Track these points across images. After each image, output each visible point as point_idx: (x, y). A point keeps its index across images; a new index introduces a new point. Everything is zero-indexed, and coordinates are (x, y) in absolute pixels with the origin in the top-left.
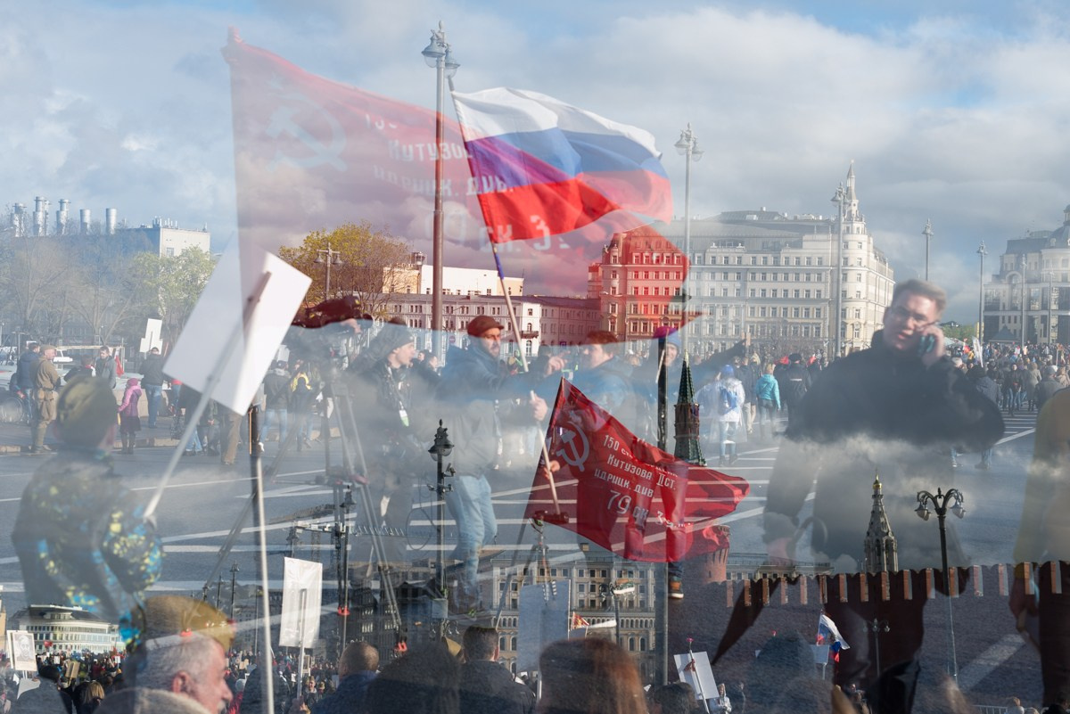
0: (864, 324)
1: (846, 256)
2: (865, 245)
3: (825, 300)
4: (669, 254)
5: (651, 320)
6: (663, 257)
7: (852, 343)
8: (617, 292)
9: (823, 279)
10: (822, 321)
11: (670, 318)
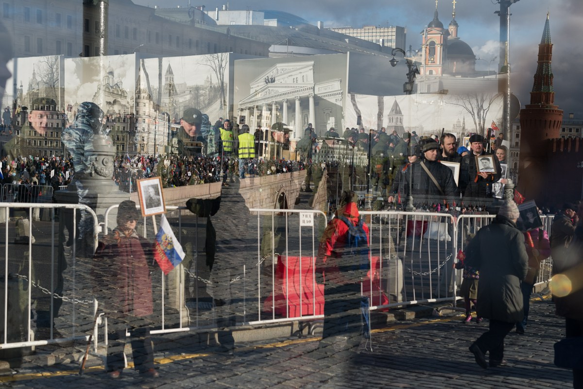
0: (147, 144)
1: (138, 110)
2: (147, 105)
3: (127, 132)
4: (47, 105)
5: (38, 139)
6: (44, 107)
7: (140, 154)
8: (20, 124)
9: (126, 122)
10: (125, 142)
11: (48, 138)
